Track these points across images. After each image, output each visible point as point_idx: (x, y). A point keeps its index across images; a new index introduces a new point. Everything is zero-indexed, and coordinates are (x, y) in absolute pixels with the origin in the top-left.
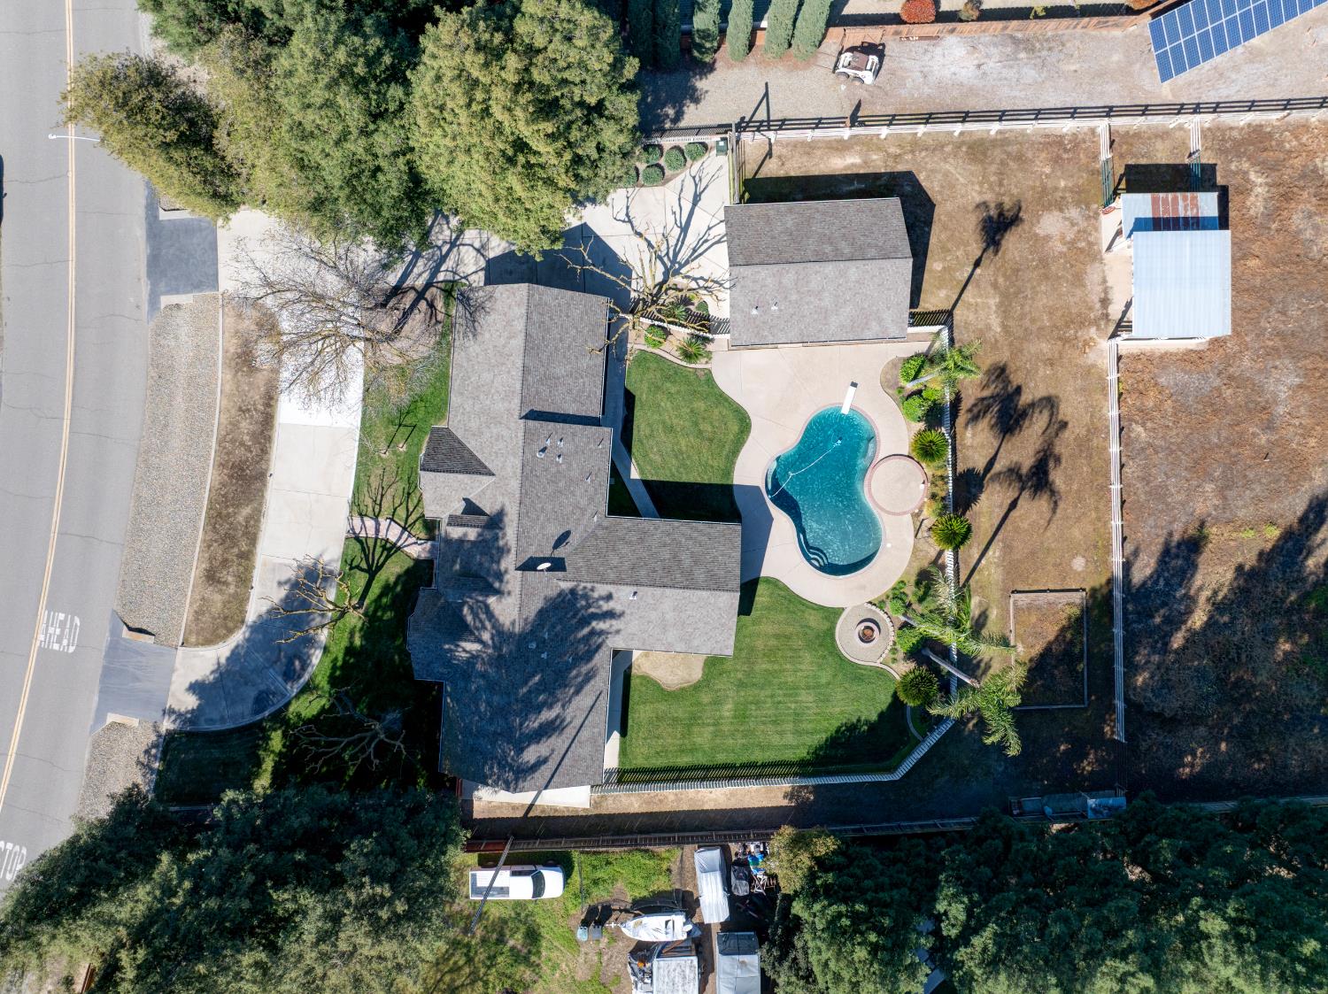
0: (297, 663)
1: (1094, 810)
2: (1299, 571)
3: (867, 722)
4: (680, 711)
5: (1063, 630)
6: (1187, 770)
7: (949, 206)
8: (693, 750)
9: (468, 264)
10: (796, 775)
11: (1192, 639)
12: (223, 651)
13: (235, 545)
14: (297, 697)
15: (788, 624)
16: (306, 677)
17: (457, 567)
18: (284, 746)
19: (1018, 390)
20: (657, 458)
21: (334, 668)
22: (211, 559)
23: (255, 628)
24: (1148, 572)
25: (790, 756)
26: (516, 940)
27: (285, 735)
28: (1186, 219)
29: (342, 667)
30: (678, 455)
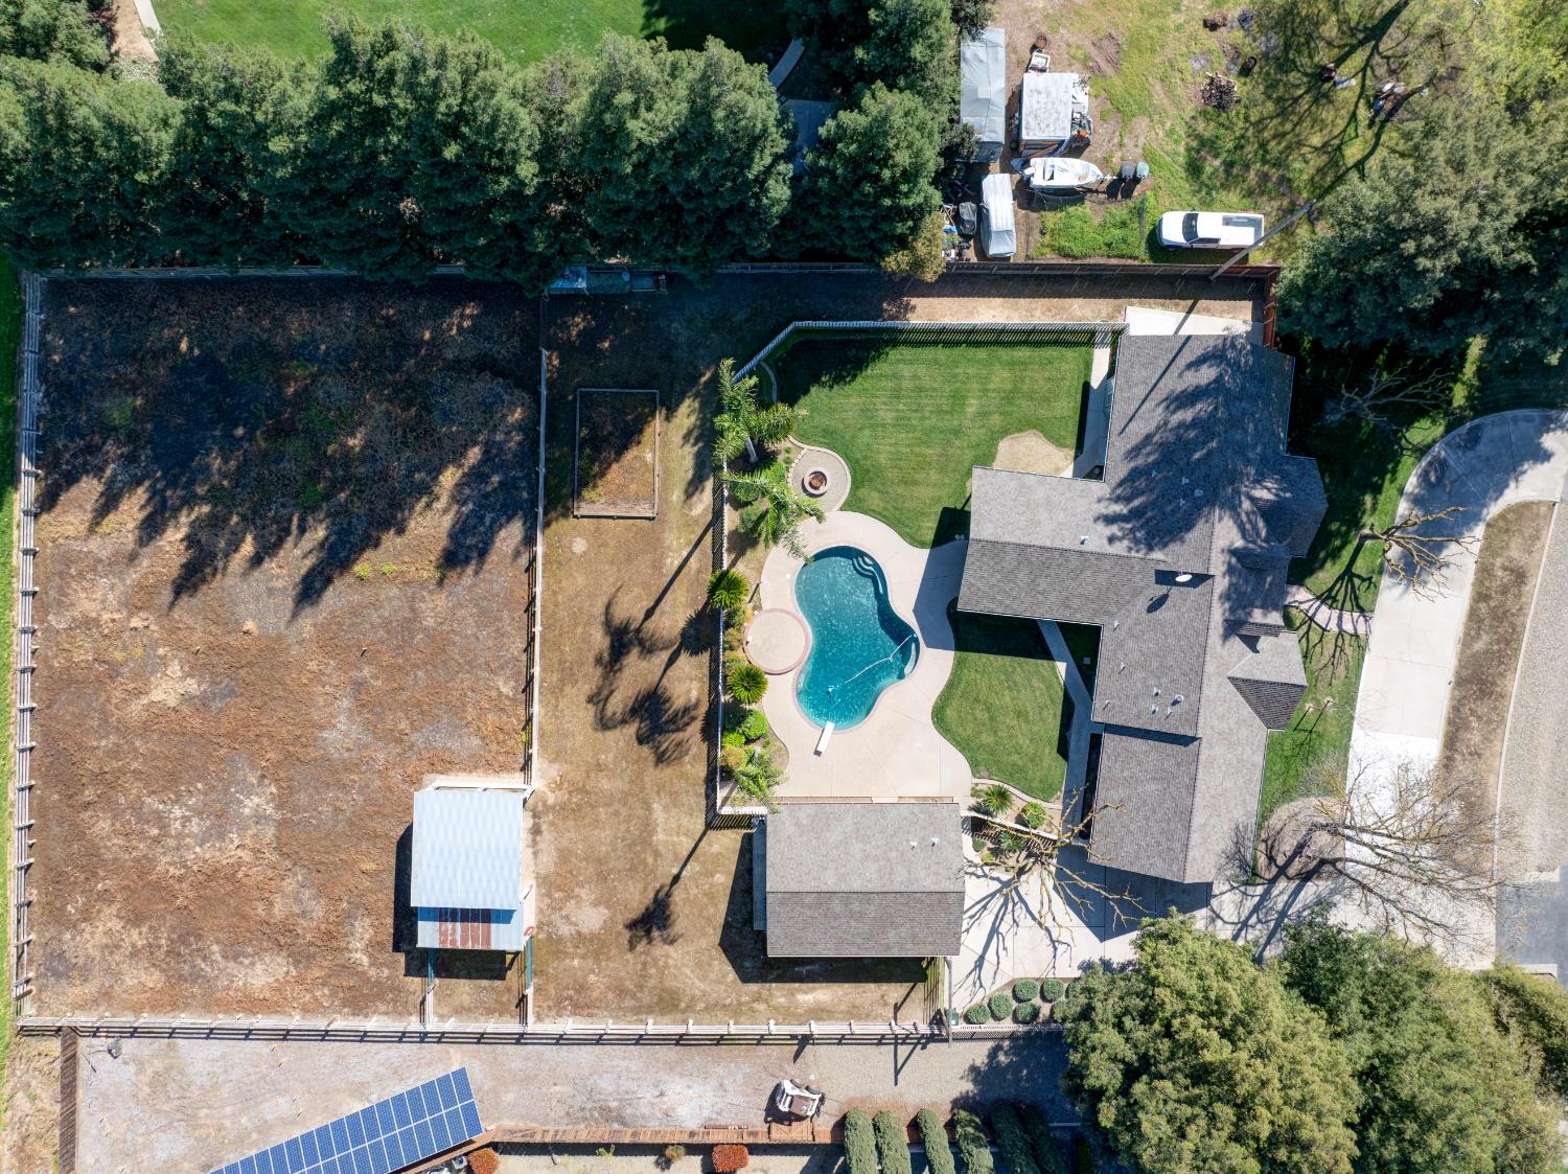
0: (1433, 479)
1: (578, 275)
2: (333, 524)
3: (823, 385)
4: (1025, 406)
5: (602, 474)
6: (468, 311)
7: (703, 943)
8: (1012, 364)
9: (1229, 904)
10: (901, 331)
11: (457, 456)
12: (1513, 495)
13: (1493, 610)
14: (1434, 442)
15: (902, 496)
16: (1424, 464)
17: (1269, 579)
18: (1451, 390)
19: (640, 740)
20: (1035, 683)
21: (1394, 472)
22: (1519, 596)
23: (1476, 518)
24: (503, 533)
25: (906, 352)
26: (1213, 165)
27: (1450, 402)
28: (454, 920)
29: (1385, 474)
30: (1013, 686)
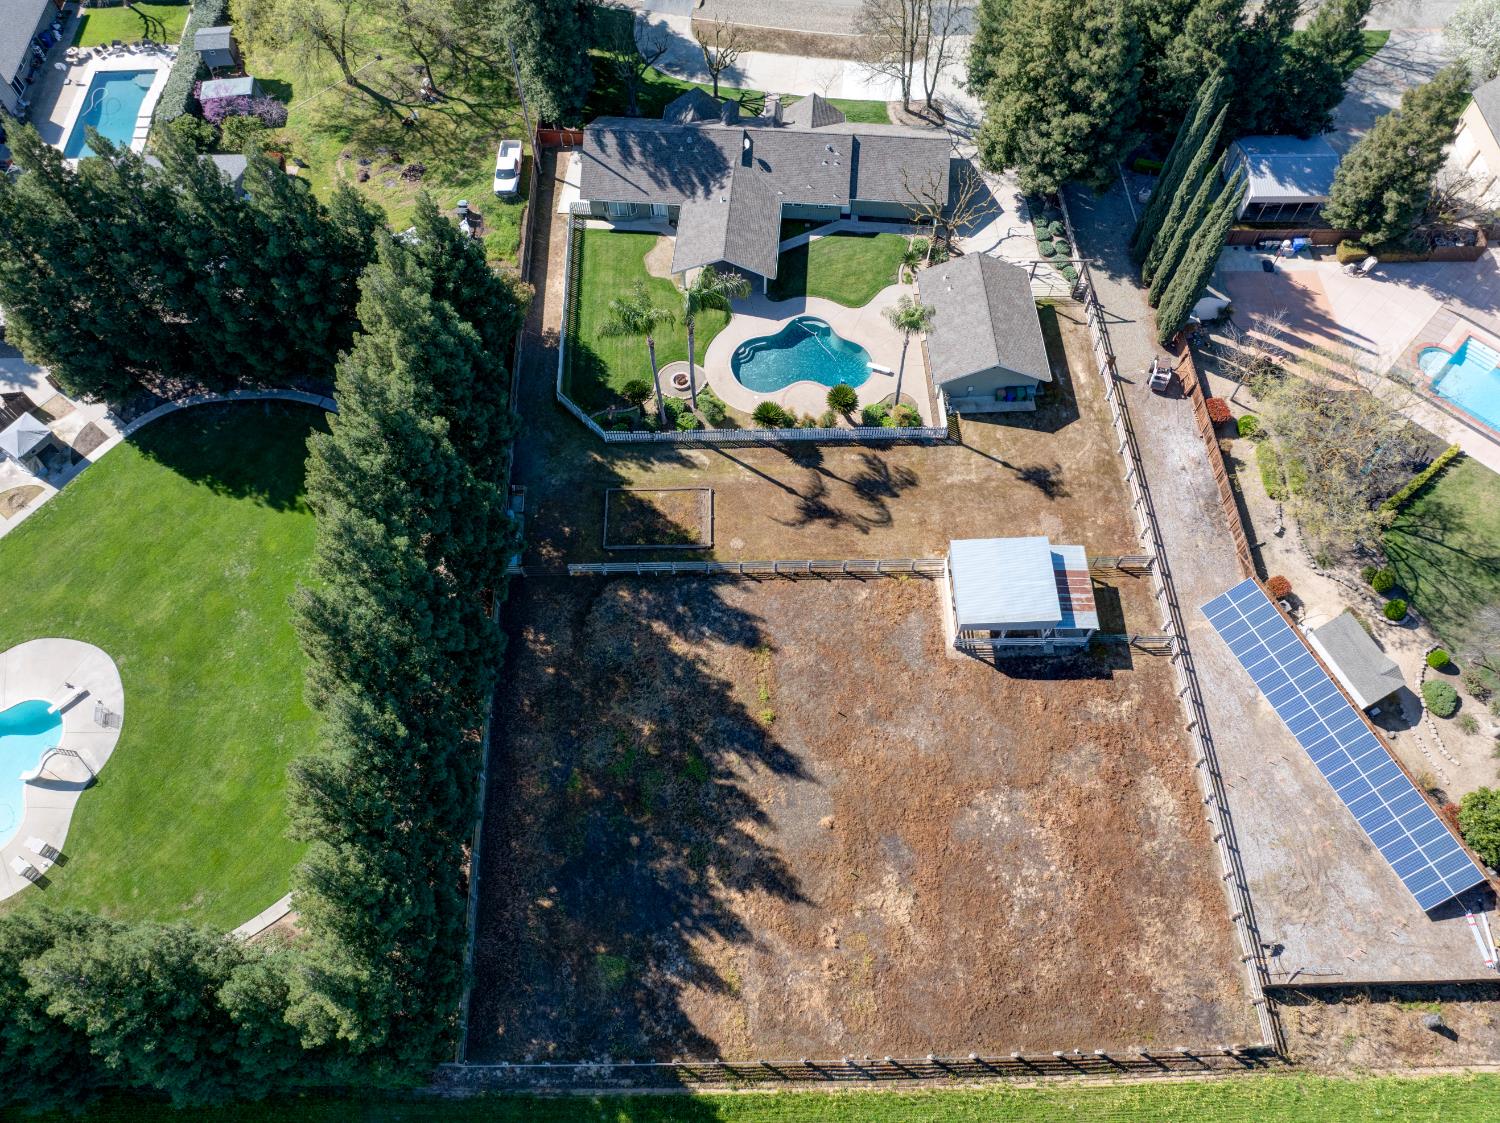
0: (677, 69)
2: (723, 746)
3: (606, 381)
4: (626, 263)
5: (676, 526)
6: (531, 637)
7: (1054, 444)
8: (594, 269)
10: (567, 335)
11: (661, 642)
12: (687, 35)
14: (654, 69)
16: (668, 73)
18: (620, 62)
19: (896, 496)
21: (672, 85)
22: (750, 31)
23: (701, 50)
24: (729, 602)
25: (583, 331)
26: (462, 174)
27: (628, 63)
29: (674, 88)
30: (830, 262)
